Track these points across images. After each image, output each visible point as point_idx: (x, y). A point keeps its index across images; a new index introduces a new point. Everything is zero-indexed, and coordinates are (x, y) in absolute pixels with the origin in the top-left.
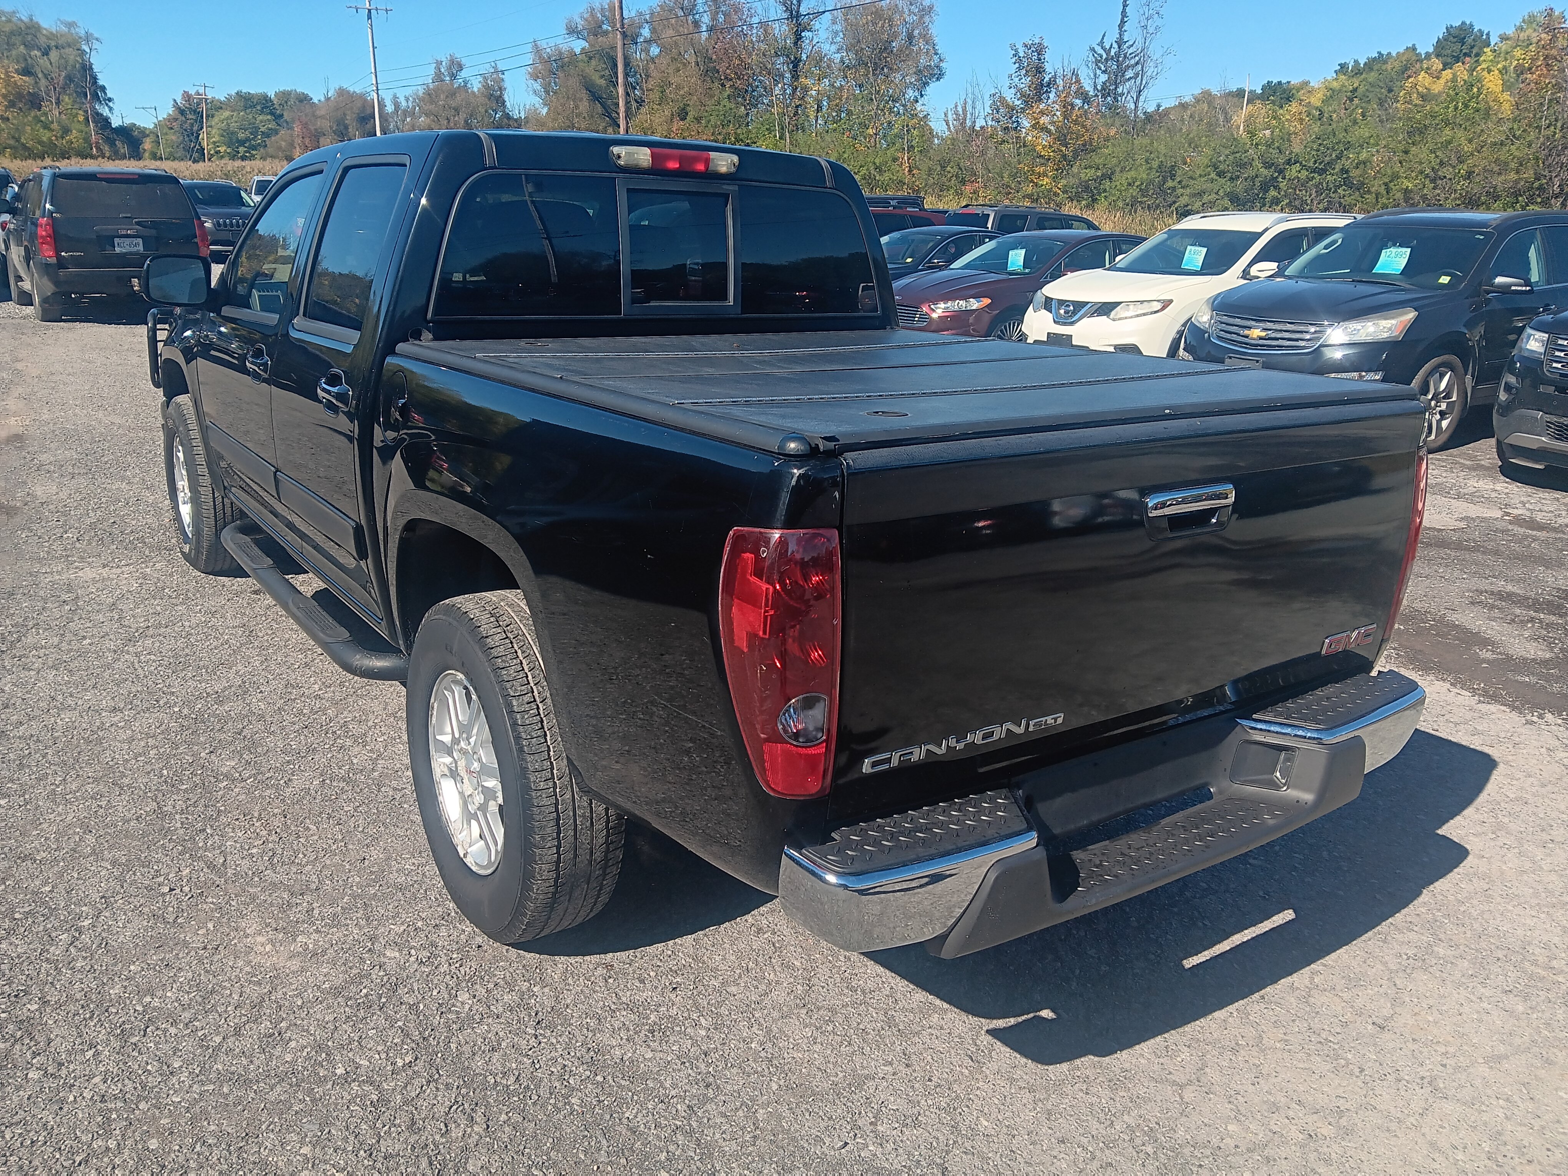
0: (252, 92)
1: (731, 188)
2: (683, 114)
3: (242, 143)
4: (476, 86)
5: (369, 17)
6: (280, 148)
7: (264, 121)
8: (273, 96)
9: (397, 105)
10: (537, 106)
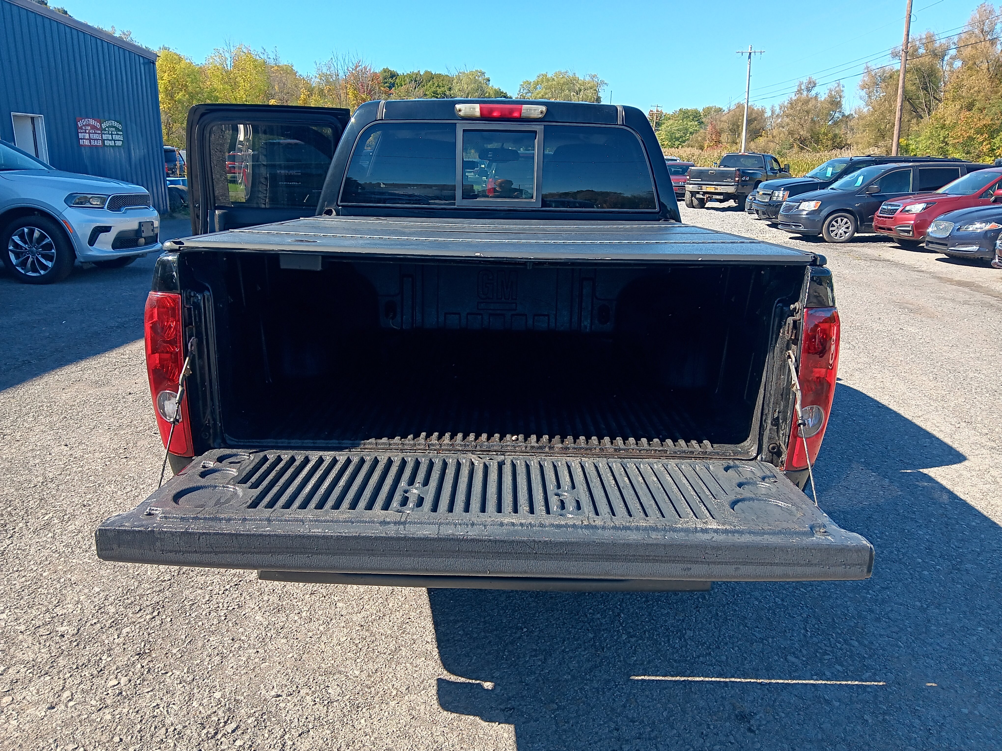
0: (689, 109)
1: (538, 127)
2: (970, 107)
3: (677, 139)
4: (823, 96)
5: (750, 57)
6: (697, 141)
7: (692, 125)
8: (701, 111)
9: (773, 112)
10: (862, 106)
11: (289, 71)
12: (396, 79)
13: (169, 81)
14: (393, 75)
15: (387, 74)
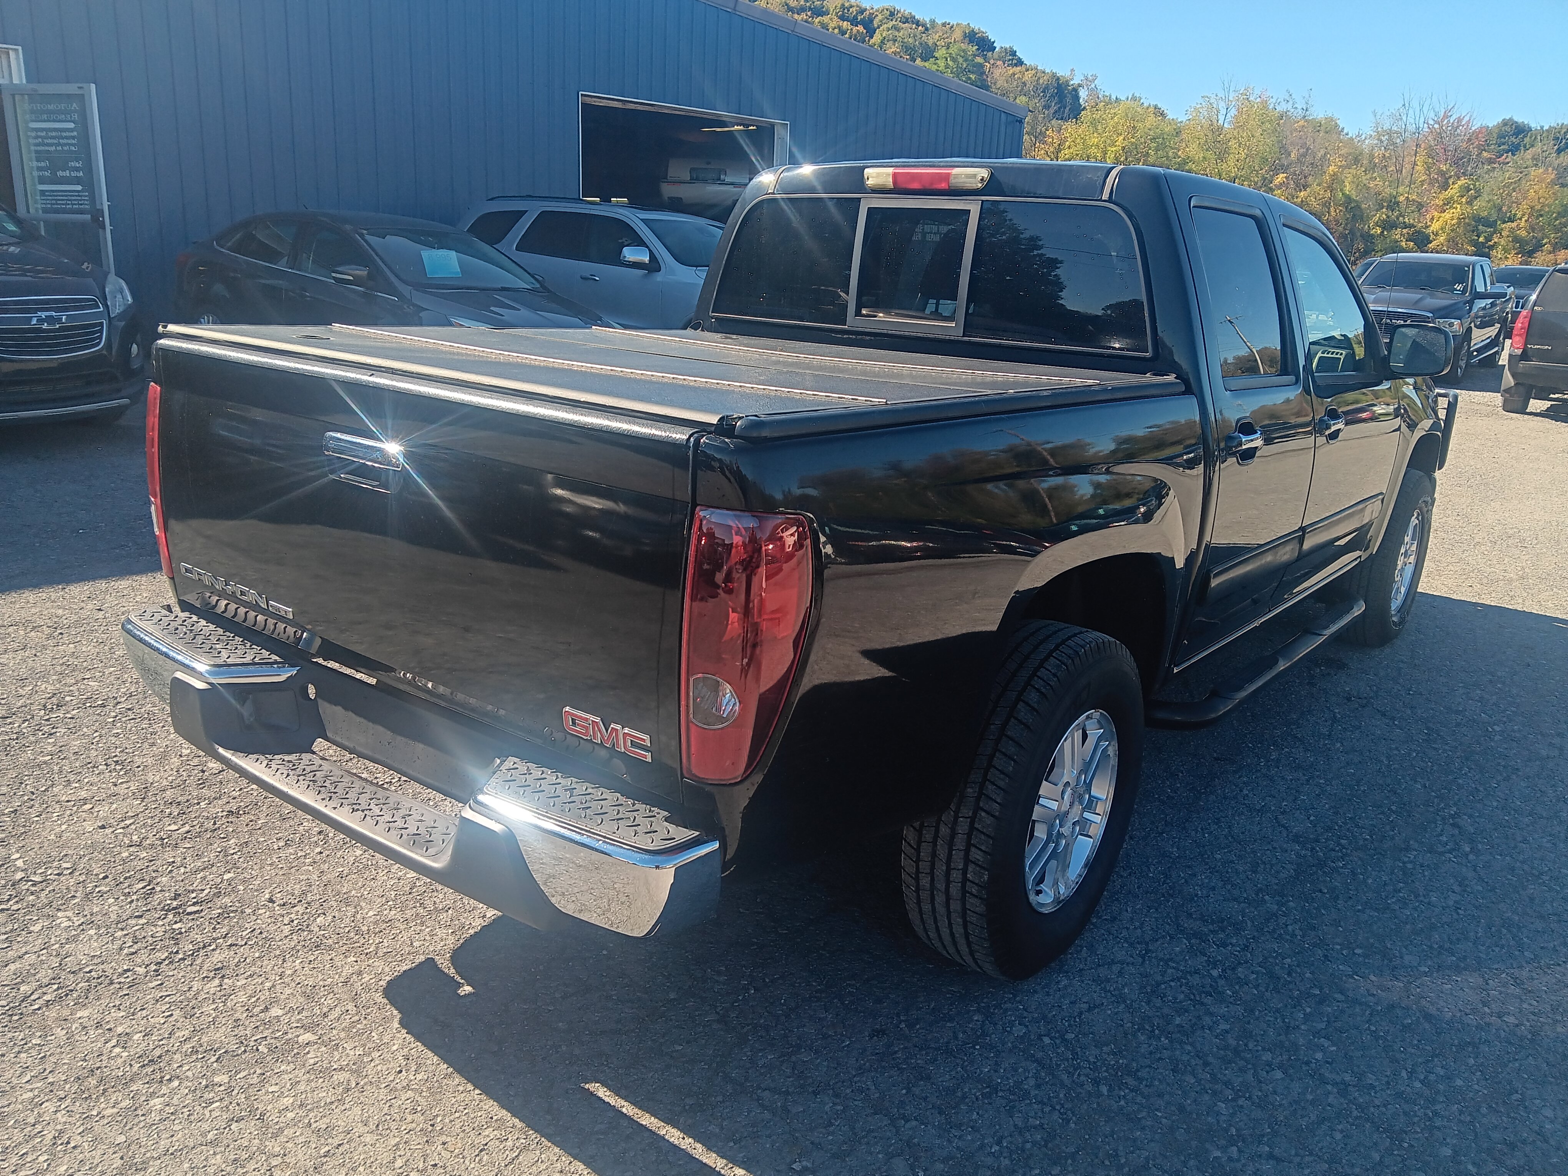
11: (1330, 128)
12: (1525, 137)
13: (1123, 148)
14: (1520, 130)
15: (1507, 128)
